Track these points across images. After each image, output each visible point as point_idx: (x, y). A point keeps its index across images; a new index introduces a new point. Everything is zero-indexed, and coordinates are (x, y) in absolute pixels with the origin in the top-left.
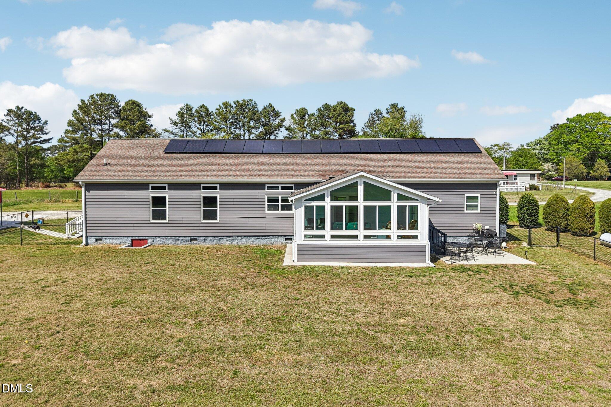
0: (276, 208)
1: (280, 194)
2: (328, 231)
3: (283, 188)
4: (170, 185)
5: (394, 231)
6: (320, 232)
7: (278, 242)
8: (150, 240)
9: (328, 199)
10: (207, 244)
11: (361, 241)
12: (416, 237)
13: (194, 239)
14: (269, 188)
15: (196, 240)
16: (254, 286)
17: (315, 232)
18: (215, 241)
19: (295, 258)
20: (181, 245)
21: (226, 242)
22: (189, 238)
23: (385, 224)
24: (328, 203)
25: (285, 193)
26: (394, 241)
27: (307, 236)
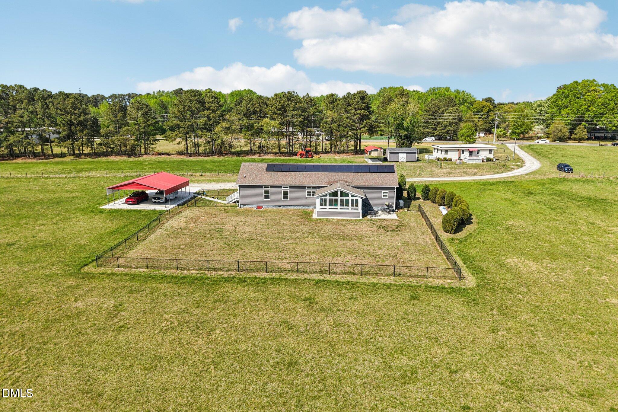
0: (310, 195)
1: (312, 190)
2: (328, 207)
3: (313, 188)
4: (271, 186)
5: (350, 207)
6: (325, 207)
7: (311, 208)
8: (263, 206)
9: (328, 196)
10: (285, 208)
11: (339, 210)
12: (357, 209)
14: (308, 188)
15: (280, 206)
16: (304, 224)
17: (323, 207)
18: (287, 207)
19: (316, 215)
20: (276, 209)
21: (292, 208)
22: (278, 206)
23: (347, 205)
24: (328, 198)
25: (314, 190)
26: (350, 211)
27: (321, 209)
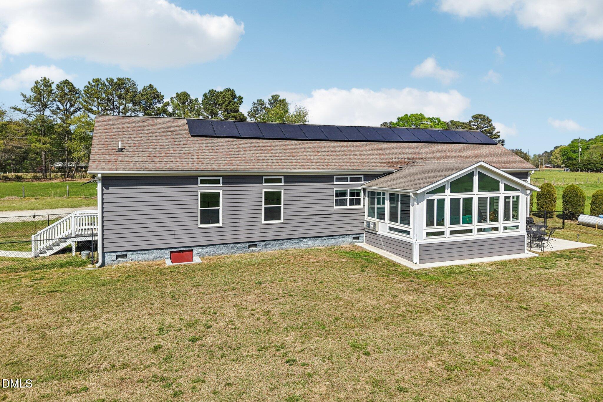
0: (343, 203)
1: (348, 186)
2: (447, 227)
3: (352, 180)
4: (225, 176)
5: (501, 223)
6: (440, 228)
7: (345, 242)
8: (196, 251)
9: (448, 191)
10: (268, 251)
11: (475, 236)
12: (517, 227)
13: (253, 245)
14: (338, 180)
15: (255, 246)
17: (435, 228)
18: (277, 245)
19: (417, 259)
21: (290, 247)
22: (247, 245)
24: (448, 196)
25: (354, 186)
26: (501, 233)
27: (428, 234)
